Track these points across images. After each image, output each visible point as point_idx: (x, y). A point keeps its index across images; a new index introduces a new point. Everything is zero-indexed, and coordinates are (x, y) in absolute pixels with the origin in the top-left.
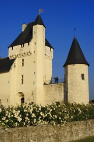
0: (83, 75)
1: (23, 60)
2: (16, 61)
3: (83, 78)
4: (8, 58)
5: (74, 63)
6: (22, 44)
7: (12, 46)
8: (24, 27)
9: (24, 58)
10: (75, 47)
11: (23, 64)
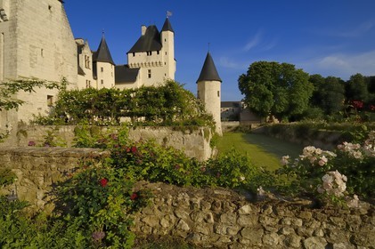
0: (218, 92)
1: (149, 71)
2: (140, 71)
3: (218, 95)
4: (127, 66)
5: (211, 80)
7: (134, 51)
8: (144, 29)
9: (152, 68)
10: (210, 62)
11: (150, 76)
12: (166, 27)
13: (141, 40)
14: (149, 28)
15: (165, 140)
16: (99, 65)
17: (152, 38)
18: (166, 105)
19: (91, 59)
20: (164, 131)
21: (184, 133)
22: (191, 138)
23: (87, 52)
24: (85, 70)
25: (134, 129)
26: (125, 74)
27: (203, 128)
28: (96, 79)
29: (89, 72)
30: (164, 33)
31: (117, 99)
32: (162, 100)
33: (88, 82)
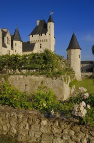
1: (41, 44)
3: (79, 57)
4: (29, 42)
5: (75, 49)
7: (32, 34)
8: (38, 22)
11: (41, 47)
12: (50, 20)
13: (37, 27)
14: (41, 21)
15: (42, 82)
16: (15, 42)
17: (42, 27)
18: (45, 63)
19: (10, 39)
20: (42, 78)
21: (52, 79)
22: (57, 81)
23: (8, 36)
24: (7, 45)
25: (26, 76)
26: (28, 46)
27: (63, 76)
28: (13, 50)
29: (9, 46)
30: (48, 23)
31: (19, 60)
32: (42, 60)
33: (9, 51)
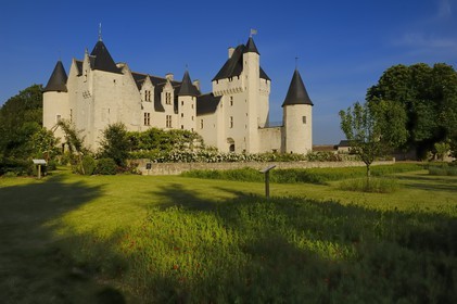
0: (304, 117)
1: (232, 98)
2: (223, 100)
3: (304, 121)
4: (212, 94)
5: (293, 104)
6: (231, 77)
7: (217, 79)
8: (232, 51)
9: (233, 95)
10: (296, 81)
11: (232, 103)
13: (228, 63)
19: (172, 95)
23: (168, 89)
24: (166, 106)
28: (177, 113)
29: (169, 108)
30: (245, 55)
33: (169, 118)
